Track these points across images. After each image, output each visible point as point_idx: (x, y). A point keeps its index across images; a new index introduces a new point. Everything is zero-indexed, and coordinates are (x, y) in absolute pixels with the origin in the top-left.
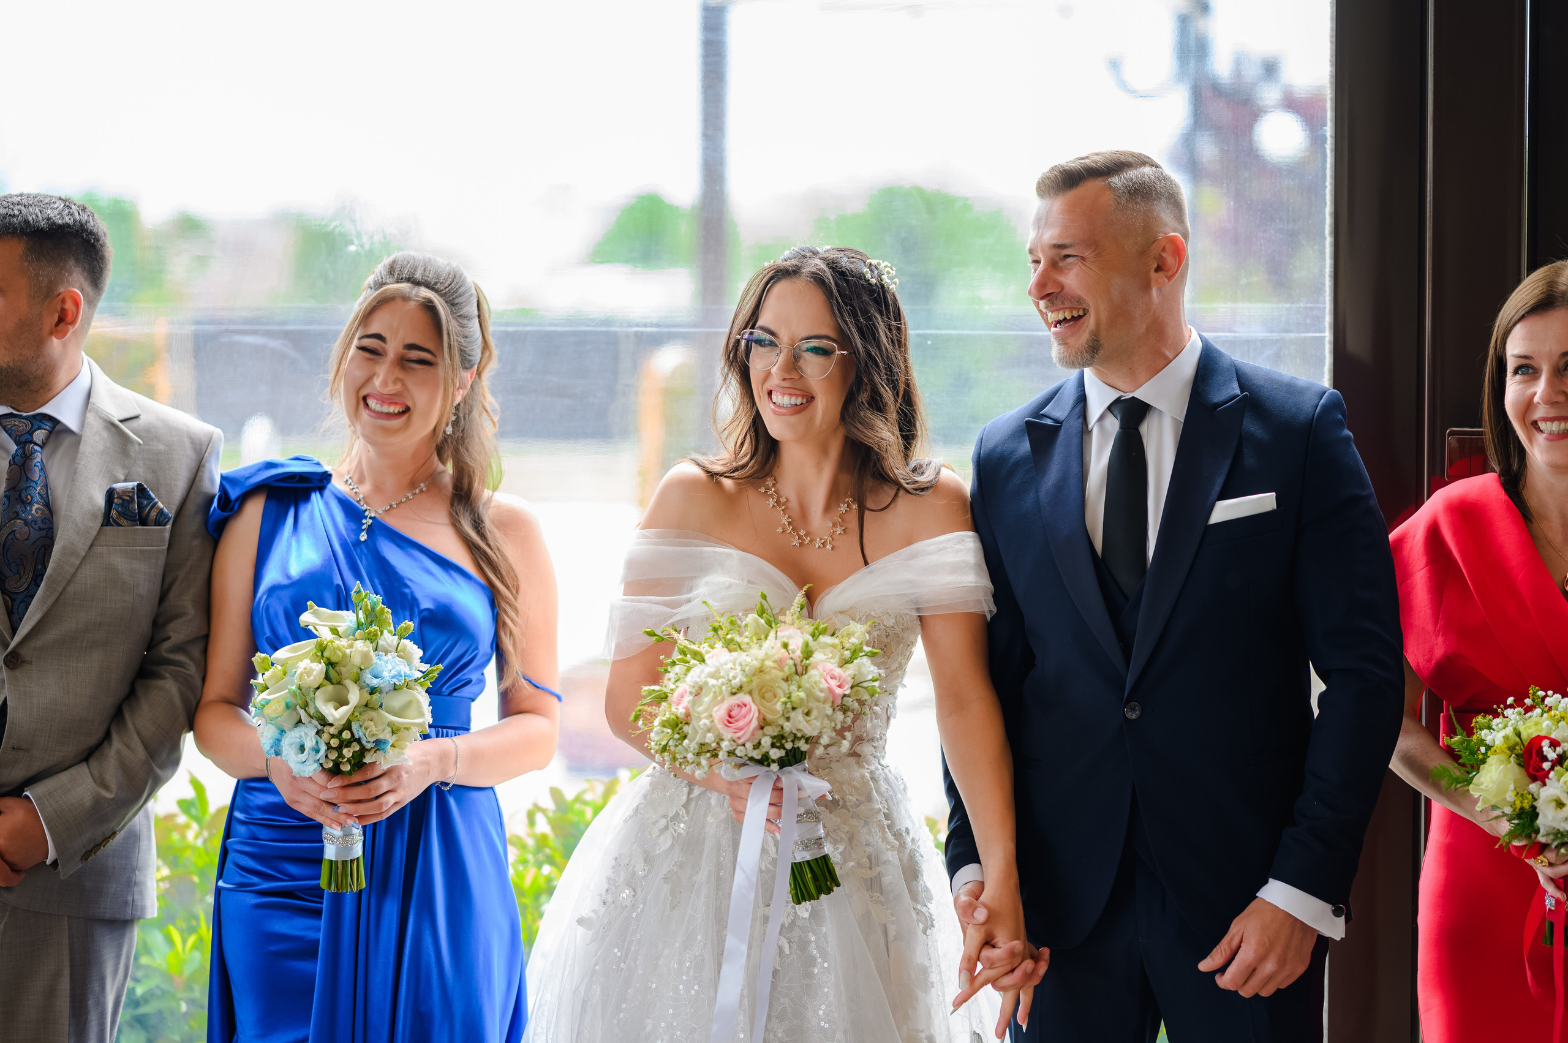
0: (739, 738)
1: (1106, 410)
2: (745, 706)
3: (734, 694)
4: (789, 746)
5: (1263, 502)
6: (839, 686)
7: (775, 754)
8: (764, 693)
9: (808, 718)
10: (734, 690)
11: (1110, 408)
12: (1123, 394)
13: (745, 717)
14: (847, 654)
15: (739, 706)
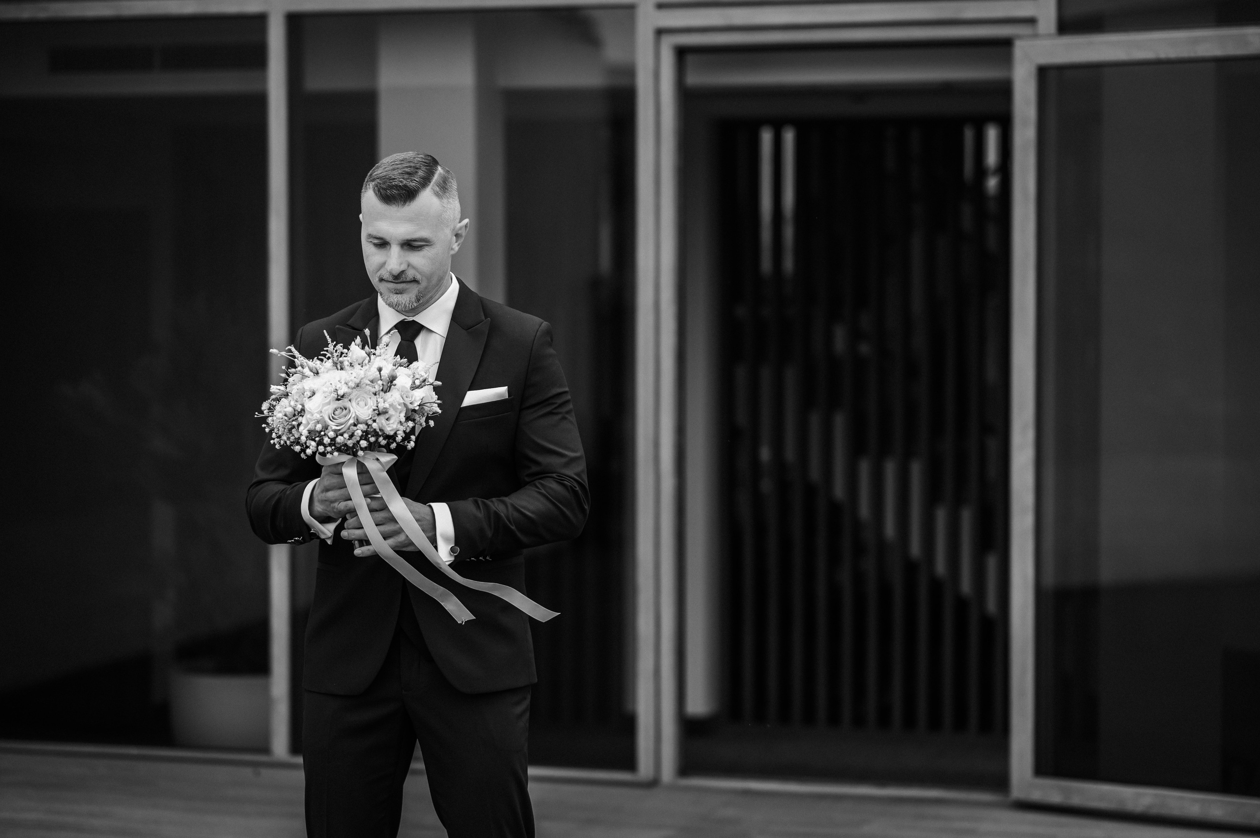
0: (339, 430)
1: (393, 327)
2: (346, 409)
3: (338, 400)
4: (372, 439)
5: (498, 393)
6: (411, 403)
7: (364, 443)
8: (358, 401)
9: (388, 422)
10: (339, 397)
11: (396, 327)
12: (406, 318)
13: (346, 417)
14: (418, 382)
15: (341, 408)
